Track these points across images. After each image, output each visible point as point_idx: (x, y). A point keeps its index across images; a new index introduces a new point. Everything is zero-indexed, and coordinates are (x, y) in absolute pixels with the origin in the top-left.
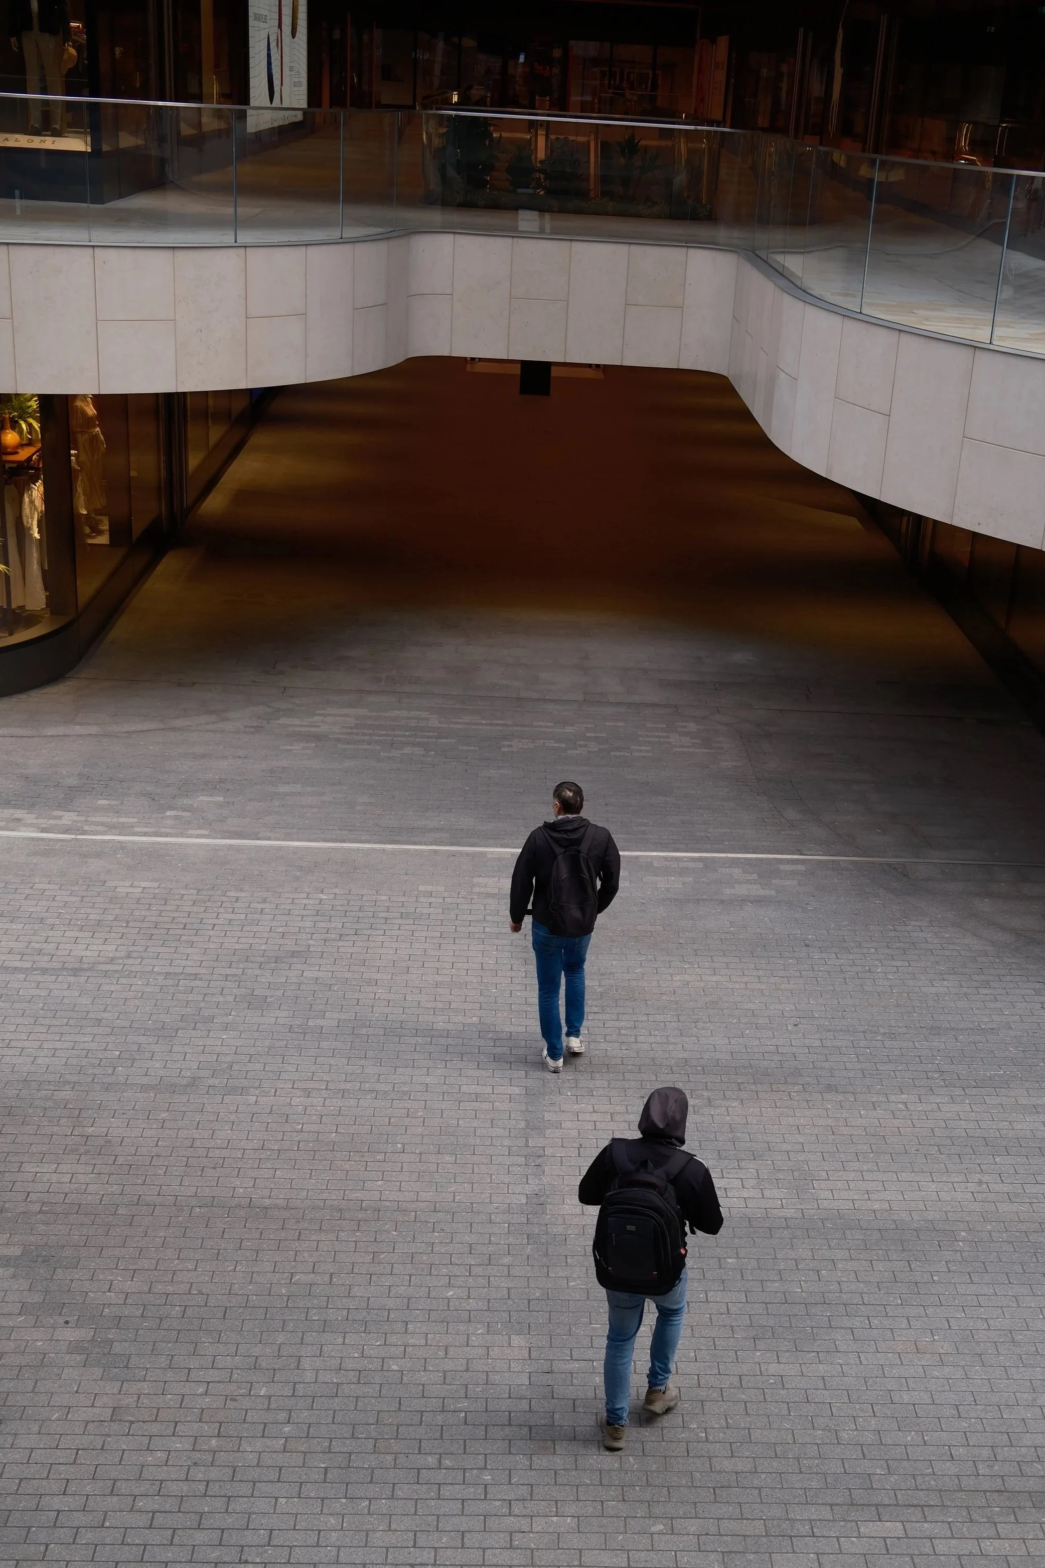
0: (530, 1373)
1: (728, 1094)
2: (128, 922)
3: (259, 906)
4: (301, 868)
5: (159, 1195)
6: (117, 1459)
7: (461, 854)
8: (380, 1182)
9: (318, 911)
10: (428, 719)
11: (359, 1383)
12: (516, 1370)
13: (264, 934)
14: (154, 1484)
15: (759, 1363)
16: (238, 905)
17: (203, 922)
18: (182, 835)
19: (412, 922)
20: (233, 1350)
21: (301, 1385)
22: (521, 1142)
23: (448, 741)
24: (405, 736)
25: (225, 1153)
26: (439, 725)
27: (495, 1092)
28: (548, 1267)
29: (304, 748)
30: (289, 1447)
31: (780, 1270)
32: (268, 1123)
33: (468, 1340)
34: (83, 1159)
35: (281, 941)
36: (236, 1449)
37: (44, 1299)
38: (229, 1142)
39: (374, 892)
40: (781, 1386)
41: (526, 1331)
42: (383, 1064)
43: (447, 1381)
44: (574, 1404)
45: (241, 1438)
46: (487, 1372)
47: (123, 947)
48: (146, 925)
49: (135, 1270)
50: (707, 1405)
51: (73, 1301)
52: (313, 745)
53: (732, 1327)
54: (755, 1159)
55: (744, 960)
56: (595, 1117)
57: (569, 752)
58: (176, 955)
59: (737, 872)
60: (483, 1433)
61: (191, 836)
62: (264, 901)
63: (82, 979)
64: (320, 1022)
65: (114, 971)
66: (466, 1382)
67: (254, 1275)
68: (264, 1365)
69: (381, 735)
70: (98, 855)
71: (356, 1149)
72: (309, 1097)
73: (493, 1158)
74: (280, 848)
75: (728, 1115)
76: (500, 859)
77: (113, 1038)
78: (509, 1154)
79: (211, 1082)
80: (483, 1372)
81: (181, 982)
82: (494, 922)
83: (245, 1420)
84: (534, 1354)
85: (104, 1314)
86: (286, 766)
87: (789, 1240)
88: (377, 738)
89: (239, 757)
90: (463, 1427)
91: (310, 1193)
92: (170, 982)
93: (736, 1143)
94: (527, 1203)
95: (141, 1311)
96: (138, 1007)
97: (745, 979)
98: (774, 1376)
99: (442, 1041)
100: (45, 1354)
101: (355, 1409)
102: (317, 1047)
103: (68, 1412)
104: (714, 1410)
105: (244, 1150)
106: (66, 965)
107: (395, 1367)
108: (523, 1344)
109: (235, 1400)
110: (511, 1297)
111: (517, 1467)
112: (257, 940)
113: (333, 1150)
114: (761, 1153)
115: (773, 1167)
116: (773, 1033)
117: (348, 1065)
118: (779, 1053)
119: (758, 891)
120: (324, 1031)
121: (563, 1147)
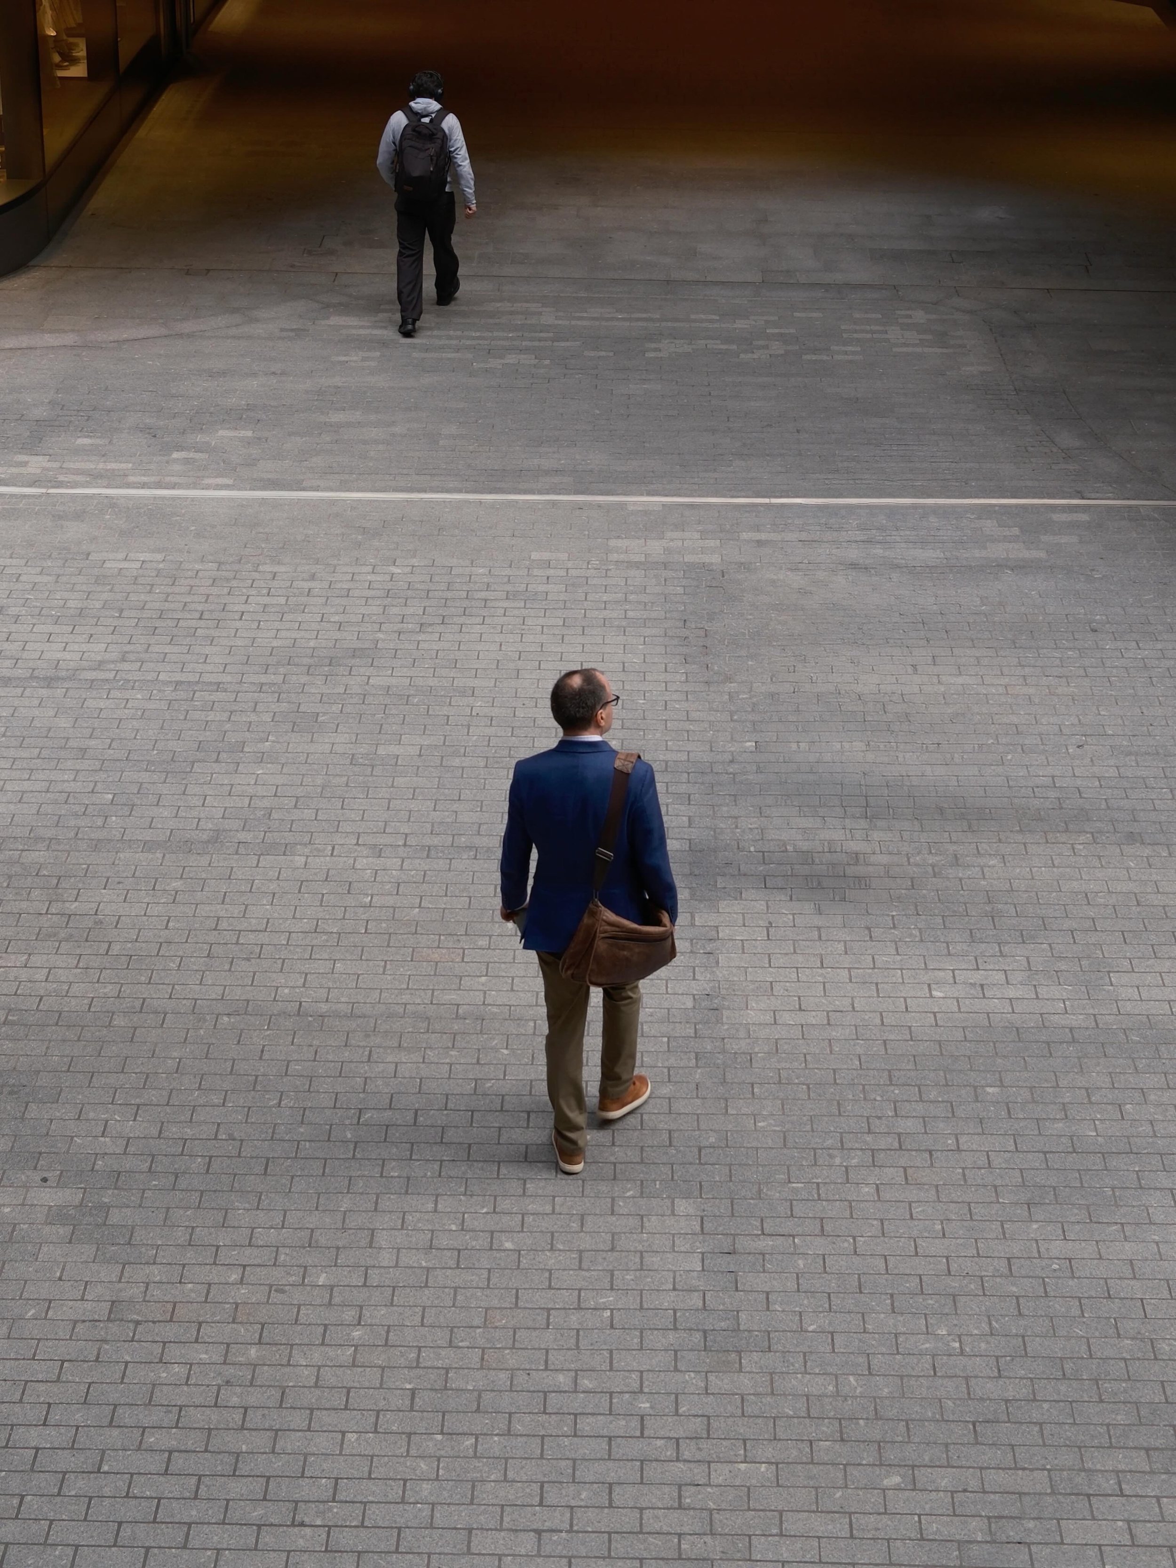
0: (703, 1253)
1: (983, 847)
2: (121, 611)
3: (306, 585)
4: (364, 530)
5: (170, 998)
6: (118, 1375)
7: (590, 505)
8: (483, 979)
9: (389, 591)
10: (540, 313)
11: (458, 1267)
12: (682, 1249)
13: (313, 624)
14: (170, 1412)
15: (1037, 1241)
16: (275, 584)
17: (227, 608)
18: (194, 486)
19: (522, 605)
20: (278, 1220)
21: (377, 1271)
23: (568, 344)
24: (507, 338)
25: (264, 938)
26: (556, 322)
28: (726, 1100)
29: (364, 359)
30: (360, 1359)
31: (1063, 1104)
32: (323, 895)
33: (613, 1206)
34: (65, 947)
35: (338, 635)
36: (284, 1362)
37: (13, 1147)
38: (268, 922)
39: (468, 563)
40: (1069, 1275)
41: (697, 1193)
42: (484, 809)
43: (585, 1265)
44: (768, 1298)
45: (292, 1345)
46: (641, 1252)
47: (115, 646)
48: (146, 614)
49: (138, 1106)
50: (962, 1300)
51: (53, 1150)
52: (378, 354)
53: (995, 1187)
54: (1024, 942)
55: (1001, 653)
57: (742, 356)
58: (189, 657)
59: (989, 526)
60: (636, 1340)
61: (208, 487)
62: (313, 577)
63: (60, 692)
64: (394, 749)
65: (102, 680)
66: (611, 1267)
67: (307, 1112)
68: (323, 1241)
69: (473, 338)
70: (79, 516)
71: (449, 932)
72: (380, 856)
74: (333, 502)
75: (984, 878)
76: (646, 513)
77: (103, 776)
79: (242, 836)
80: (635, 1252)
81: (197, 694)
82: (639, 602)
83: (296, 1320)
84: (708, 1226)
85: (97, 1167)
86: (340, 384)
87: (1076, 1060)
88: (468, 342)
89: (274, 373)
90: (608, 1332)
91: (383, 995)
92: (182, 695)
93: (996, 920)
94: (694, 1007)
95: (148, 1164)
96: (138, 730)
97: (1005, 680)
98: (1058, 1258)
100: (15, 1225)
101: (454, 1306)
102: (390, 784)
103: (49, 1308)
104: (972, 1309)
105: (290, 933)
106: (36, 673)
107: (508, 1245)
108: (691, 1211)
109: (283, 1292)
110: (674, 1144)
111: (686, 1391)
112: (302, 634)
113: (416, 933)
114: (1033, 932)
115: (1050, 954)
116: (1047, 758)
117: (434, 810)
118: (1055, 787)
119: (1020, 552)
120: (399, 762)
121: (744, 926)
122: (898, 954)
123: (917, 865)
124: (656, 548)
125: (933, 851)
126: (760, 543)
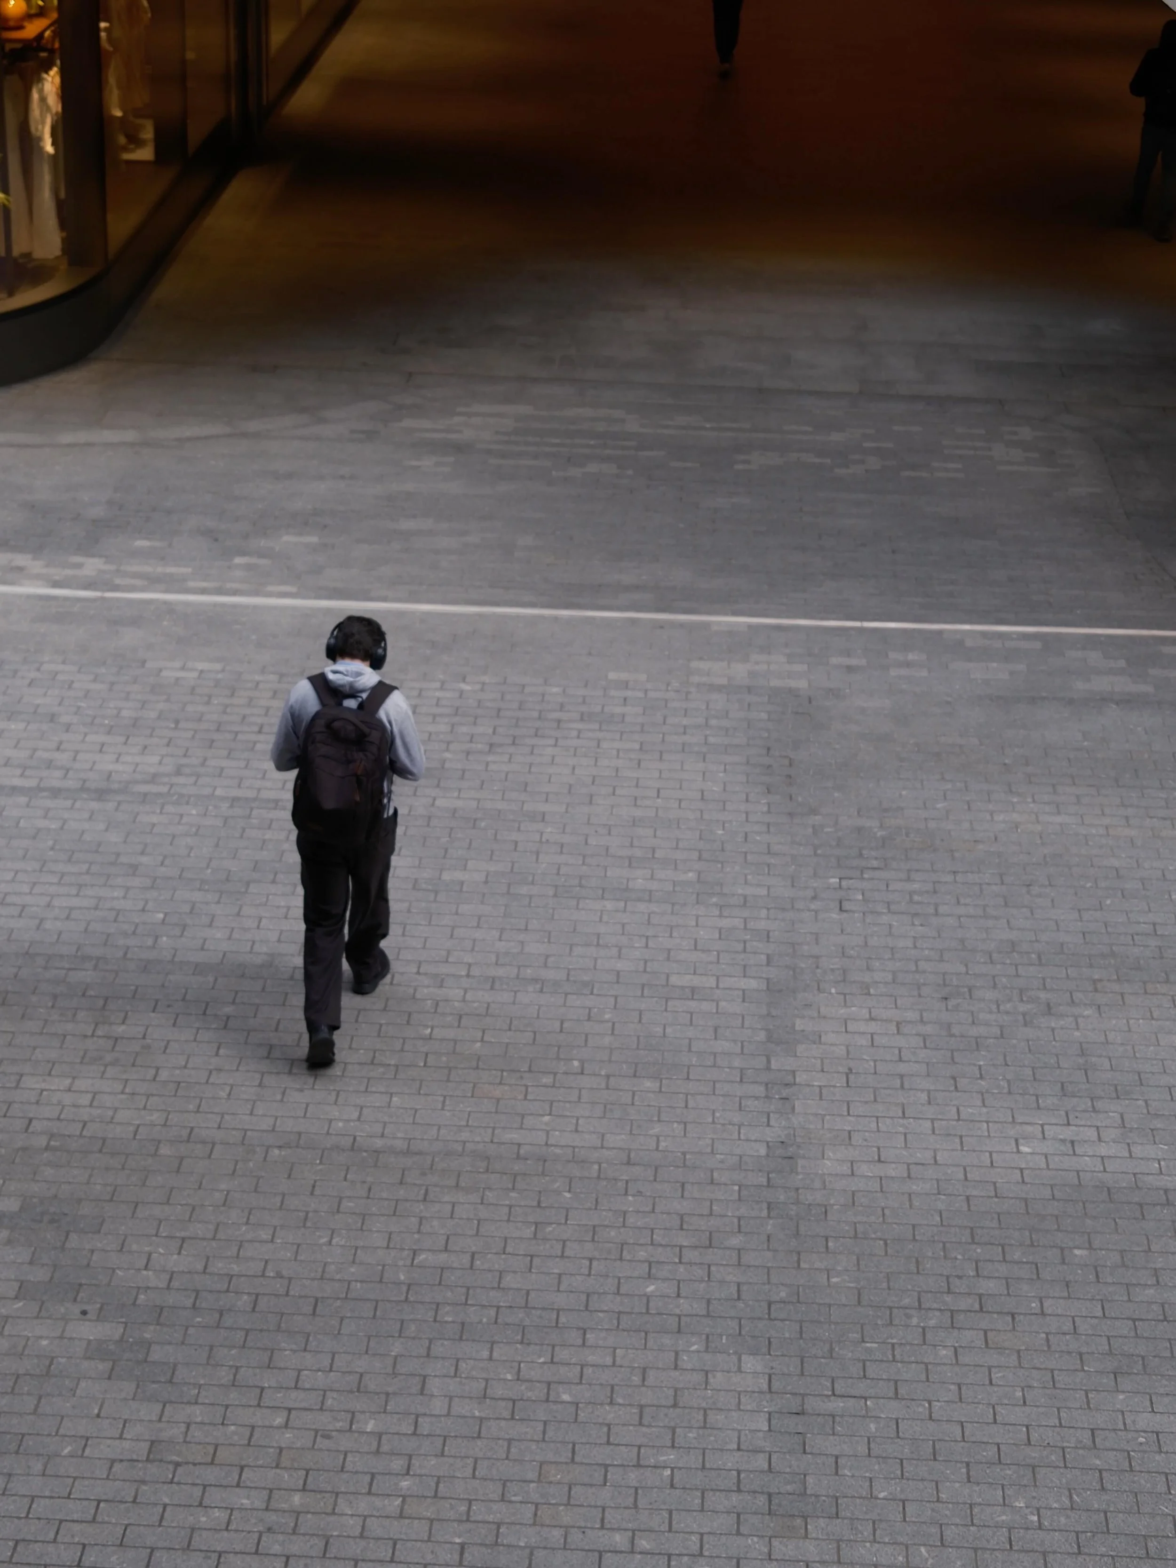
0: (770, 1413)
1: (1078, 996)
2: (177, 722)
4: (433, 644)
5: (219, 1128)
6: (157, 1518)
7: (673, 624)
8: (546, 1118)
9: (457, 709)
10: (623, 421)
11: (513, 1418)
12: (749, 1408)
14: (210, 1558)
15: (1123, 1412)
18: (256, 593)
19: (598, 727)
20: (326, 1362)
21: (427, 1419)
22: (760, 1062)
23: (653, 453)
24: (589, 446)
26: (640, 430)
27: (721, 986)
28: (799, 1253)
29: (437, 464)
30: (408, 1510)
31: (1155, 1269)
33: (676, 1359)
34: (111, 1072)
36: (329, 1510)
37: (52, 1278)
39: (541, 681)
40: (1156, 1449)
41: (765, 1350)
42: (552, 940)
43: (645, 1421)
44: (837, 1462)
45: (337, 1494)
46: (705, 1410)
47: (169, 759)
48: (203, 726)
49: (183, 1239)
50: (1041, 1472)
51: (94, 1282)
52: (452, 459)
53: (1081, 1355)
54: (1118, 1098)
55: (1103, 792)
56: (873, 1027)
57: (837, 471)
59: (1094, 657)
60: (698, 1501)
61: (270, 595)
63: (111, 806)
64: (459, 875)
65: (156, 794)
66: (672, 1424)
67: (359, 1251)
68: (372, 1387)
69: (553, 445)
70: (136, 622)
71: (512, 1067)
72: (441, 986)
73: (717, 1085)
75: (1078, 1029)
76: (730, 634)
77: (154, 894)
78: (741, 1081)
80: (699, 1409)
81: (255, 812)
82: (721, 728)
83: (343, 1467)
84: (776, 1385)
85: (138, 1302)
86: (411, 490)
87: (1170, 1223)
88: (547, 449)
89: (342, 477)
90: (668, 1491)
91: (442, 1132)
92: (238, 811)
93: (1089, 1073)
94: (768, 1155)
95: (192, 1300)
96: (191, 847)
97: (1107, 821)
98: (1145, 1432)
99: (642, 907)
100: (53, 1359)
101: (507, 1458)
102: (454, 912)
103: (86, 1445)
104: (1052, 1481)
106: (87, 785)
107: (566, 1397)
108: (759, 1368)
109: (328, 1437)
110: (743, 1297)
111: (748, 1556)
113: (477, 1068)
114: (1128, 1088)
115: (1145, 1111)
116: (1148, 904)
117: (500, 940)
118: (1156, 934)
119: (1124, 685)
120: (465, 889)
121: (823, 1071)
122: (984, 1106)
123: (1007, 1013)
124: (740, 671)
125: (1025, 999)
126: (850, 669)
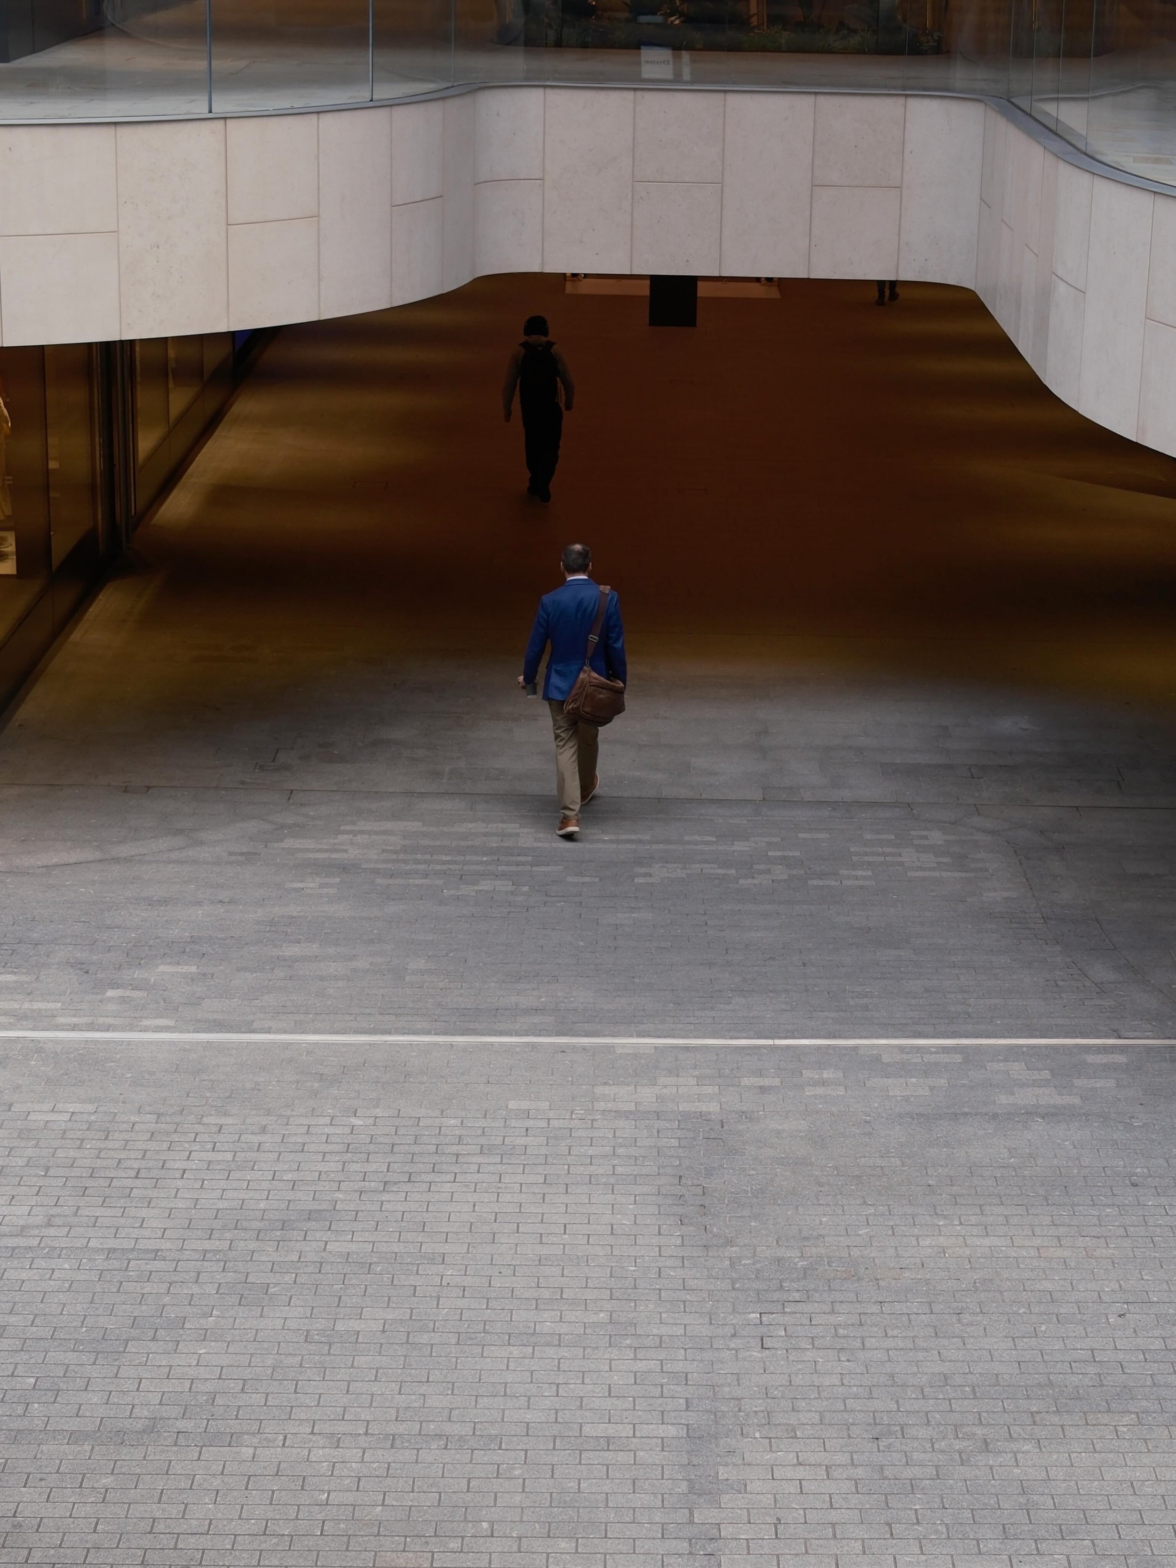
1: (1016, 1430)
2: (47, 1169)
3: (256, 1139)
4: (321, 1077)
7: (574, 1048)
9: (349, 1145)
10: (518, 835)
13: (263, 1183)
16: (221, 1138)
17: (167, 1165)
18: (131, 1028)
19: (498, 1160)
22: (682, 1516)
23: (549, 869)
24: (482, 862)
25: (204, 1542)
26: (536, 844)
27: (638, 1434)
29: (322, 886)
32: (273, 1492)
35: (290, 1195)
38: (210, 1524)
39: (437, 1113)
42: (456, 1392)
47: (40, 1208)
48: (76, 1172)
52: (338, 880)
54: (1063, 1539)
55: (1032, 1211)
56: (800, 1473)
57: (741, 881)
58: (122, 1221)
59: (1017, 1069)
61: (146, 1029)
62: (263, 1130)
64: (355, 1325)
65: (25, 1248)
69: (444, 863)
71: (416, 1533)
72: (338, 1447)
73: (637, 1543)
74: (286, 1046)
75: (1017, 1465)
76: (636, 1056)
77: (25, 1356)
78: (663, 1537)
79: (181, 1425)
81: (132, 1263)
82: (629, 1157)
86: (295, 914)
88: (438, 867)
89: (221, 902)
92: (116, 1264)
93: (1032, 1513)
96: (64, 1305)
97: (1038, 1242)
99: (551, 1352)
102: (350, 1364)
105: (235, 1536)
112: (251, 1194)
113: (378, 1535)
114: (1073, 1527)
115: (1092, 1552)
116: (1085, 1329)
117: (400, 1394)
118: (1095, 1361)
119: (1049, 1097)
120: (360, 1340)
121: (749, 1523)
122: (922, 1554)
123: (942, 1451)
124: (647, 1095)
125: (960, 1436)
126: (763, 1089)
